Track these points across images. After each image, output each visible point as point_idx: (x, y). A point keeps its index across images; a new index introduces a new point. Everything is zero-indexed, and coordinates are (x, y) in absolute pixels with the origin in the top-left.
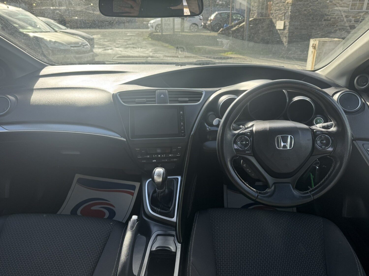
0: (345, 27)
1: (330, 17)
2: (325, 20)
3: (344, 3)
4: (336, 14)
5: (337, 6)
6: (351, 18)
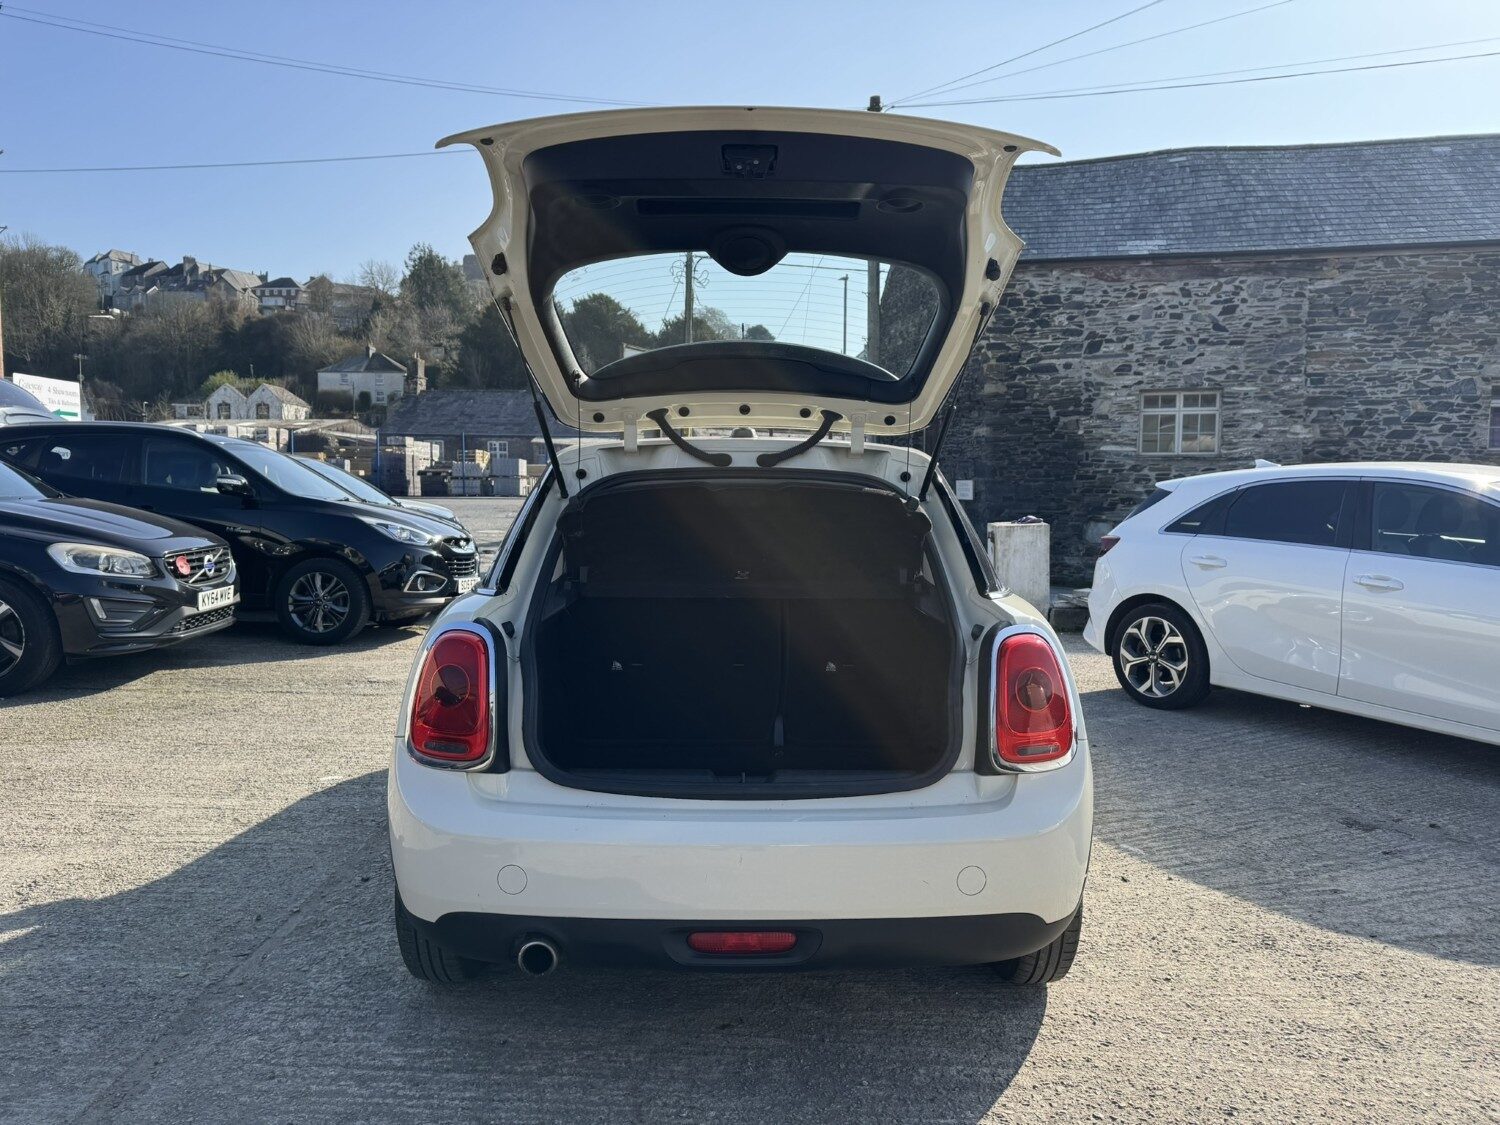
0: (1137, 496)
1: (1091, 470)
2: (1080, 477)
3: (1122, 437)
4: (1105, 463)
5: (1106, 444)
6: (1146, 471)
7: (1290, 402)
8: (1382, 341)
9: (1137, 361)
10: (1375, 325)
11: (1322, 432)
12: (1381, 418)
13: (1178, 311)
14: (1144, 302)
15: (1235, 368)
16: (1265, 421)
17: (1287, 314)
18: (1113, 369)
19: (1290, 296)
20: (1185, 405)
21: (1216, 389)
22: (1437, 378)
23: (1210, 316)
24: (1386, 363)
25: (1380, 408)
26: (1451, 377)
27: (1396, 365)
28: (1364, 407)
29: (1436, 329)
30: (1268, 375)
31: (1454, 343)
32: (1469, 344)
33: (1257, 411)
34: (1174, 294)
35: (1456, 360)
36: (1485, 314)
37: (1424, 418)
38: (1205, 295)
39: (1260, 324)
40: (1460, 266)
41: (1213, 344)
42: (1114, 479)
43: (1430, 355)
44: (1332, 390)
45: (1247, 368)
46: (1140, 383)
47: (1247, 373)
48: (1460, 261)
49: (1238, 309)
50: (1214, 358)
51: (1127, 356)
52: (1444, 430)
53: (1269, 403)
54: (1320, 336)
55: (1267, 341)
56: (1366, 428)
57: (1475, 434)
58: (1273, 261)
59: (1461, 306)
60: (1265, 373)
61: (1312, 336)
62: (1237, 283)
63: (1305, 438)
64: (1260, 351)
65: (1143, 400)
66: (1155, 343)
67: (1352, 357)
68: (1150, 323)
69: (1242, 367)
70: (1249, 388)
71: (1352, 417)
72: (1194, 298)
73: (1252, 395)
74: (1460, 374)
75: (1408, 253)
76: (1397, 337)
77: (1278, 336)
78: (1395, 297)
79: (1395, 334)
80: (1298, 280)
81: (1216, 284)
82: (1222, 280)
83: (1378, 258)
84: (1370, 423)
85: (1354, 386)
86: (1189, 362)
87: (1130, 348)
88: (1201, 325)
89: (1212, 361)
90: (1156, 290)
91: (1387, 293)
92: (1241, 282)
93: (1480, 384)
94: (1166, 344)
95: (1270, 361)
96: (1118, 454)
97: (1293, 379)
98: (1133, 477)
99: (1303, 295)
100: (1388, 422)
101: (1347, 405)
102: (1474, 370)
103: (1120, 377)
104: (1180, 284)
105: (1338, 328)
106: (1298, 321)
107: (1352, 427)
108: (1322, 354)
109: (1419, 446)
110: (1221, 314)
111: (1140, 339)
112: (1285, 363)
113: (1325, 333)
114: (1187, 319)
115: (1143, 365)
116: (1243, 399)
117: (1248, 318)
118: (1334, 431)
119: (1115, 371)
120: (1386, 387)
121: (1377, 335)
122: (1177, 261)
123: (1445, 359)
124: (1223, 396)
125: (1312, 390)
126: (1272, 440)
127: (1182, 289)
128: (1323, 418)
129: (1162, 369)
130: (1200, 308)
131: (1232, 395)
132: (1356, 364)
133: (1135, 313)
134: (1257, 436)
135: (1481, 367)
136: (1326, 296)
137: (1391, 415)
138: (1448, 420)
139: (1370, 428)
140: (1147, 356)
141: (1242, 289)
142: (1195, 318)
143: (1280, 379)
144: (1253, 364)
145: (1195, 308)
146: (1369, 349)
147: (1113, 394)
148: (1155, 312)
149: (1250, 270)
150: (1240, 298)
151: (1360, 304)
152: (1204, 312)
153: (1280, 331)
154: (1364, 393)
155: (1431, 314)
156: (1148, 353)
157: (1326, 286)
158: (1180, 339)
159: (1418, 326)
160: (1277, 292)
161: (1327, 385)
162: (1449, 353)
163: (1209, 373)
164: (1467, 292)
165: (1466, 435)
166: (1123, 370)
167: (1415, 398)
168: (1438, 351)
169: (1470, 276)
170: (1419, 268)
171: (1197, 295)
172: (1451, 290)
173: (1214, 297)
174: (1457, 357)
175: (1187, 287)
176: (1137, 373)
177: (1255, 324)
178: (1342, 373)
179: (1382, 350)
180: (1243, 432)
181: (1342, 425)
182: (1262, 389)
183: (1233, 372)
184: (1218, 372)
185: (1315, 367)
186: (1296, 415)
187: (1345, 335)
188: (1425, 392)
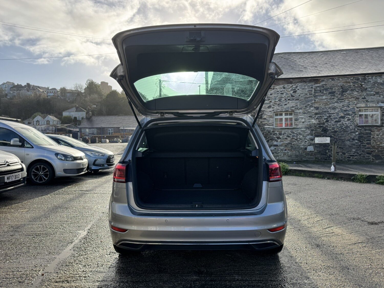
7: (311, 114)
8: (332, 99)
9: (273, 105)
10: (330, 95)
11: (319, 121)
12: (333, 118)
13: (282, 92)
14: (274, 90)
15: (297, 106)
16: (305, 119)
17: (308, 92)
18: (267, 107)
19: (309, 88)
20: (285, 116)
21: (293, 111)
22: (346, 107)
23: (290, 93)
24: (333, 104)
25: (332, 115)
26: (349, 107)
27: (336, 104)
28: (329, 115)
29: (345, 96)
30: (305, 108)
31: (349, 99)
32: (353, 99)
33: (303, 116)
34: (281, 88)
35: (350, 103)
36: (356, 92)
37: (343, 117)
38: (289, 88)
39: (302, 95)
40: (350, 80)
41: (291, 100)
42: (268, 134)
43: (344, 102)
44: (320, 111)
45: (300, 106)
46: (274, 110)
47: (300, 107)
48: (350, 79)
49: (297, 92)
50: (292, 104)
51: (270, 104)
52: (349, 120)
53: (306, 114)
54: (317, 98)
55: (304, 99)
56: (329, 120)
57: (355, 121)
58: (305, 79)
59: (350, 90)
60: (304, 107)
61: (315, 98)
62: (296, 85)
63: (315, 123)
64: (303, 102)
65: (274, 114)
66: (277, 100)
67: (325, 103)
68: (276, 95)
69: (299, 106)
70: (301, 111)
71: (326, 117)
72: (286, 89)
73: (301, 112)
74: (351, 106)
75: (337, 77)
76: (335, 98)
77: (307, 98)
78: (334, 88)
79: (335, 97)
80: (311, 84)
81: (291, 85)
82: (293, 84)
83: (330, 79)
84: (330, 119)
85: (326, 110)
86: (286, 105)
87: (271, 102)
88: (288, 95)
89: (291, 104)
90: (277, 87)
91: (333, 87)
92: (298, 85)
93: (356, 109)
94: (280, 100)
95: (305, 104)
96: (269, 128)
97: (311, 108)
98: (273, 134)
99: (312, 88)
100: (334, 118)
101: (324, 114)
102: (354, 105)
103: (269, 109)
104: (282, 86)
105: (322, 96)
106: (312, 94)
107: (326, 120)
108: (318, 102)
109: (342, 124)
110: (293, 93)
111: (273, 99)
112: (309, 105)
113: (318, 97)
114: (285, 95)
115: (274, 106)
116: (299, 113)
117: (300, 94)
118: (322, 121)
119: (268, 107)
120: (334, 110)
121: (331, 97)
122: (282, 80)
123: (347, 103)
124: (294, 113)
125: (316, 111)
126: (307, 123)
127: (283, 87)
128: (319, 118)
129: (279, 107)
130: (288, 91)
131: (296, 113)
132: (326, 104)
133: (272, 93)
134: (303, 123)
135: (356, 105)
136: (318, 88)
137: (335, 117)
138: (349, 118)
139: (330, 120)
140: (275, 104)
141: (298, 87)
142: (287, 94)
143: (308, 108)
144: (301, 105)
145: (287, 91)
146: (329, 101)
147: (267, 113)
148: (277, 93)
149: (300, 82)
150: (297, 89)
151: (326, 89)
152: (288, 92)
153: (307, 97)
154: (328, 111)
155: (343, 92)
156: (275, 103)
157: (318, 86)
158: (283, 99)
159: (340, 95)
160: (306, 87)
161: (319, 110)
162: (348, 101)
163: (291, 107)
164: (352, 86)
165: (353, 121)
166: (269, 107)
167: (340, 112)
168: (346, 101)
169: (352, 83)
170: (340, 81)
171: (287, 88)
172: (348, 86)
173: (291, 89)
174: (350, 102)
175: (284, 86)
176: (273, 108)
177: (301, 95)
178: (323, 107)
179: (332, 101)
180: (300, 122)
181: (323, 119)
182: (304, 111)
183: (297, 107)
184: (293, 107)
185: (316, 105)
186: (312, 117)
187: (323, 97)
188: (342, 111)
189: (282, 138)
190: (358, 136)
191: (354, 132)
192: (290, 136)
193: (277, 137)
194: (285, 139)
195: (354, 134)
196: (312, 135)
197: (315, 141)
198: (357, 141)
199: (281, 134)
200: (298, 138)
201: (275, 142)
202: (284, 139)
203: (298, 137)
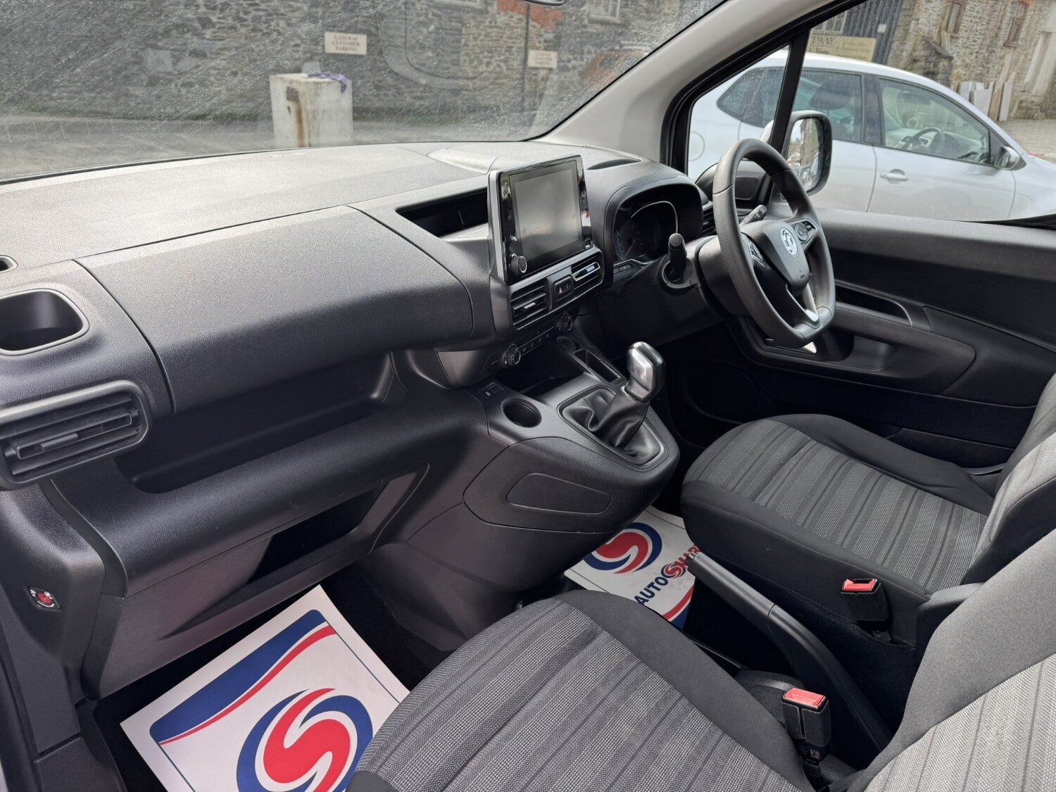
189: (219, 23)
190: (433, 36)
191: (426, 25)
192: (245, 20)
193: (200, 20)
194: (233, 28)
195: (424, 30)
196: (315, 20)
197: (323, 47)
198: (430, 54)
199: (215, 8)
200: (272, 27)
201: (195, 39)
202: (224, 28)
203: (273, 24)
